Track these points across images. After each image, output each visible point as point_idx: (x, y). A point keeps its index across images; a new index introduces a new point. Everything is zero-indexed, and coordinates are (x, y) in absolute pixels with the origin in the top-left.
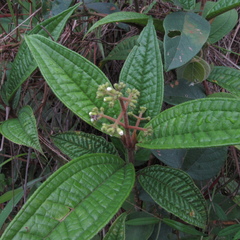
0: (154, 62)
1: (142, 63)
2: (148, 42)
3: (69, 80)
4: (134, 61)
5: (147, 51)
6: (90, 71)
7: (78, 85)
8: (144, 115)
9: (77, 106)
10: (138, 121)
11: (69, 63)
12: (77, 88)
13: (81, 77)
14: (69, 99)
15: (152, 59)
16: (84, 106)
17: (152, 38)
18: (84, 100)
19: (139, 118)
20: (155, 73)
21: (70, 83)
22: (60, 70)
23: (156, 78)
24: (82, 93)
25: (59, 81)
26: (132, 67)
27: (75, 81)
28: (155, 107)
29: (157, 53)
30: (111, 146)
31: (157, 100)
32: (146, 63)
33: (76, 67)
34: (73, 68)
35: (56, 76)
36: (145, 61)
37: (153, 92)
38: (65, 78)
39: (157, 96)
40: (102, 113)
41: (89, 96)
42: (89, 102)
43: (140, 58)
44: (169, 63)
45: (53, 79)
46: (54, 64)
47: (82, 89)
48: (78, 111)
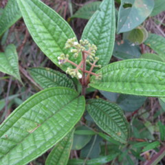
0: (110, 25)
1: (100, 25)
2: (107, 9)
3: (45, 30)
4: (95, 22)
5: (106, 15)
6: (62, 25)
7: (52, 35)
8: (97, 64)
9: (50, 51)
10: (92, 67)
11: (46, 17)
12: (51, 37)
13: (55, 30)
14: (44, 45)
15: (109, 22)
16: (54, 52)
17: (110, 6)
18: (55, 47)
19: (93, 65)
20: (109, 34)
21: (46, 33)
22: (39, 22)
23: (109, 38)
24: (54, 41)
25: (38, 30)
26: (93, 27)
27: (49, 32)
28: (105, 59)
29: (112, 19)
30: (71, 81)
31: (108, 53)
32: (103, 25)
33: (52, 21)
34: (49, 21)
35: (36, 26)
36: (103, 23)
37: (105, 47)
38: (42, 28)
39: (108, 51)
40: (67, 59)
41: (59, 45)
42: (58, 49)
43: (100, 21)
44: (121, 27)
45: (34, 28)
46: (35, 17)
47: (54, 39)
48: (50, 55)
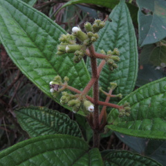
0: (127, 37)
1: (113, 38)
2: (120, 18)
3: (31, 43)
4: (105, 36)
5: (119, 26)
6: (56, 34)
7: (41, 51)
8: (114, 92)
9: (36, 73)
10: (108, 98)
11: (32, 25)
12: (40, 54)
13: (45, 42)
14: (27, 64)
15: (125, 34)
16: (44, 74)
17: (124, 15)
18: (46, 67)
19: (109, 95)
20: (128, 48)
21: (31, 47)
22: (21, 31)
23: (128, 53)
24: (44, 59)
25: (17, 43)
26: (102, 41)
27: (37, 46)
28: (127, 84)
30: (75, 124)
31: (129, 76)
32: (117, 38)
33: (41, 30)
34: (37, 30)
35: (14, 37)
36: (116, 36)
37: (124, 68)
38: (26, 41)
39: (130, 71)
40: (66, 84)
41: (53, 65)
42: (52, 70)
43: (112, 33)
44: (143, 38)
45: (11, 39)
46: (16, 25)
47: (45, 56)
48: (35, 79)
